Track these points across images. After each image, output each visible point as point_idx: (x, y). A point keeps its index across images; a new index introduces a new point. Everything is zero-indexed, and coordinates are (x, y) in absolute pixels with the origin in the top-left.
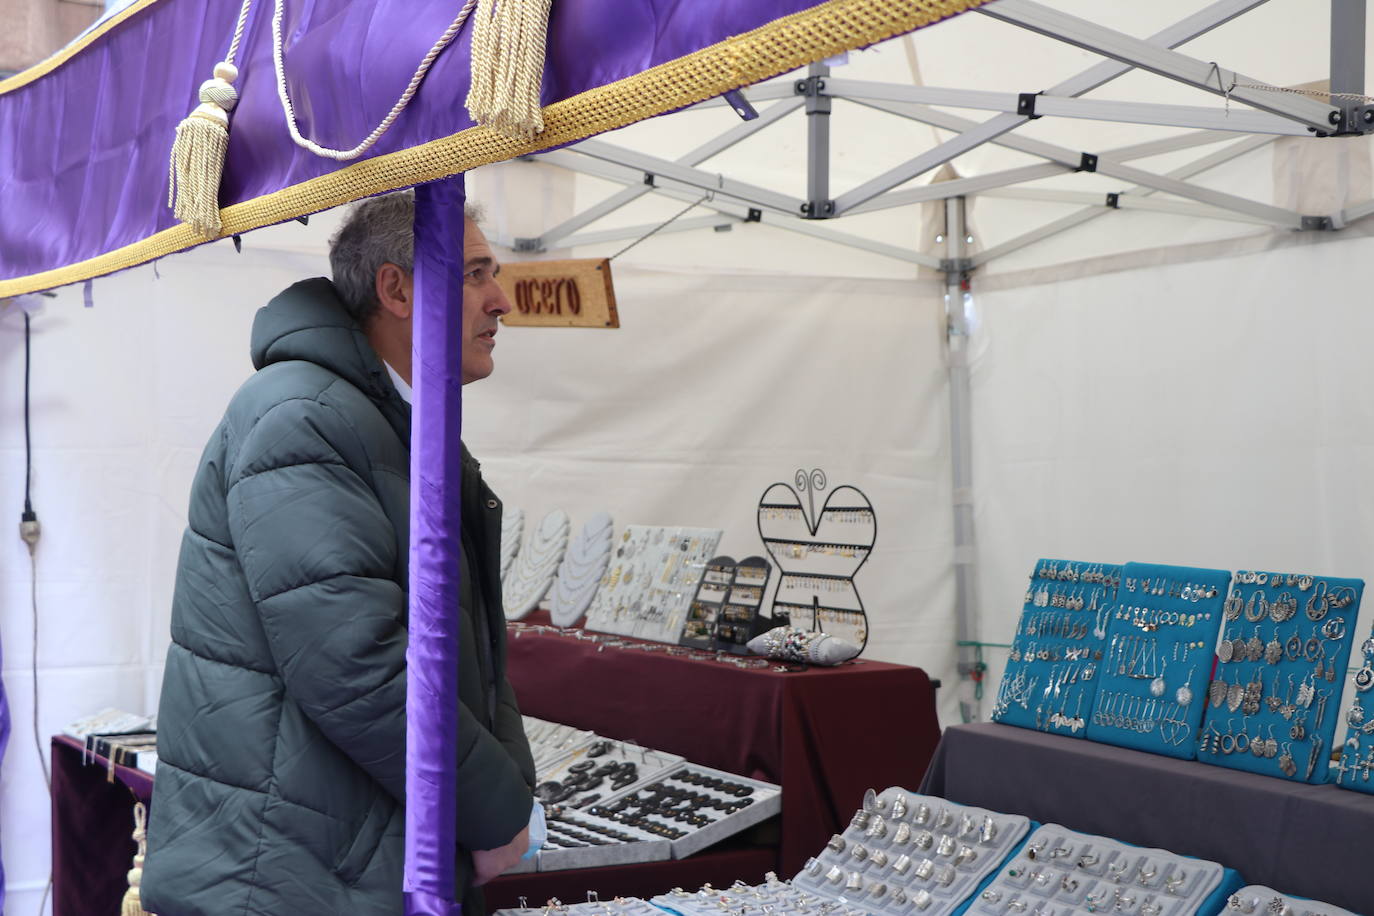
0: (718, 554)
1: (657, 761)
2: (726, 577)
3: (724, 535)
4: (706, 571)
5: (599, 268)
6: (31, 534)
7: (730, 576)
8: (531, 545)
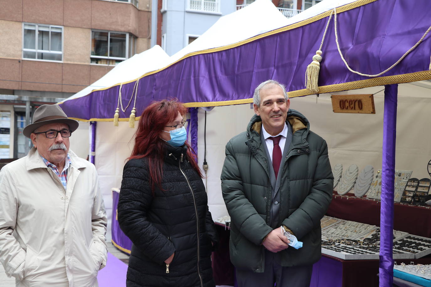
0: (411, 178)
1: (401, 234)
2: (415, 184)
3: (413, 172)
4: (408, 182)
5: (370, 97)
6: (206, 168)
7: (417, 184)
8: (346, 174)
